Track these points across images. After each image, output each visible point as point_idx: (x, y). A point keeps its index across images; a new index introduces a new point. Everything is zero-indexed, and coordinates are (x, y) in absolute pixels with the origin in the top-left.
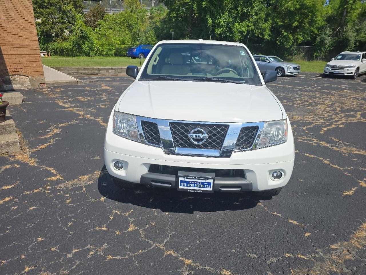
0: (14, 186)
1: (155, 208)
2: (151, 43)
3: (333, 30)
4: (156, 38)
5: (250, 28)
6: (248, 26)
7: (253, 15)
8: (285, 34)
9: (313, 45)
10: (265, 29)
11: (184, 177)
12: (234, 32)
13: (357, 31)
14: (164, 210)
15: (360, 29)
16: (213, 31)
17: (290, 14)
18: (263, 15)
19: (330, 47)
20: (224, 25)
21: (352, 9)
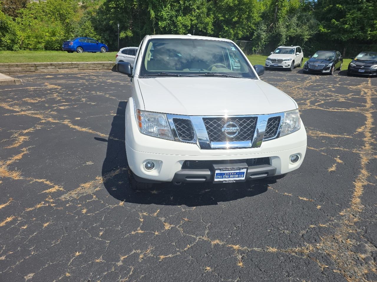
0: (8, 204)
1: (180, 205)
2: (89, 35)
3: (267, 25)
4: (94, 30)
5: (193, 22)
6: (191, 20)
7: (196, 9)
8: (227, 28)
9: (251, 40)
10: (207, 24)
11: (220, 170)
12: (178, 25)
13: (287, 27)
14: (190, 205)
15: (290, 25)
16: (157, 24)
17: (230, 9)
18: (205, 10)
19: (266, 42)
20: (167, 18)
21: (282, 6)
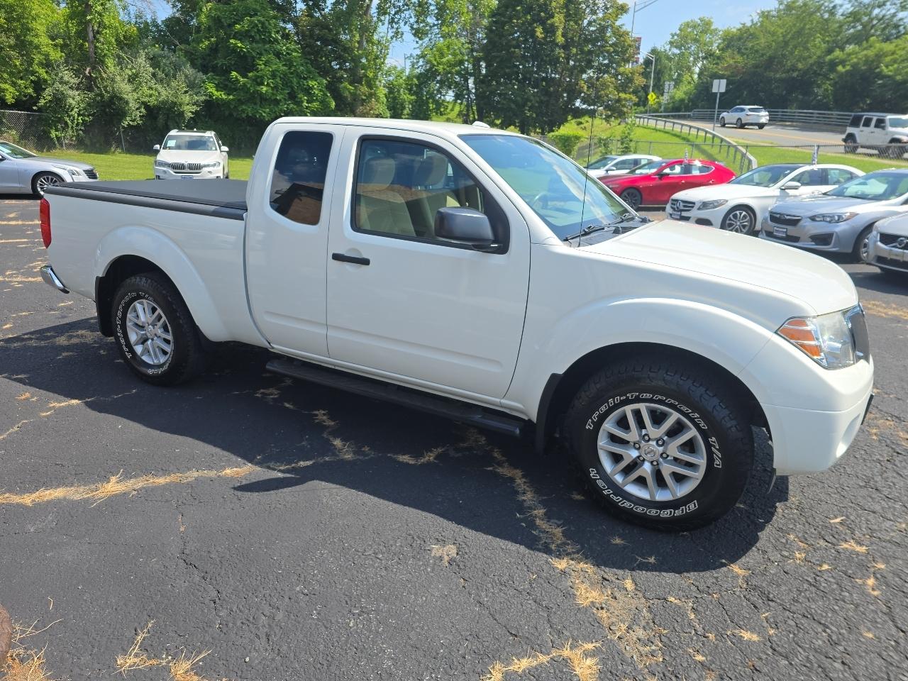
3: (74, 72)
9: (35, 108)
19: (83, 115)
21: (102, 25)
